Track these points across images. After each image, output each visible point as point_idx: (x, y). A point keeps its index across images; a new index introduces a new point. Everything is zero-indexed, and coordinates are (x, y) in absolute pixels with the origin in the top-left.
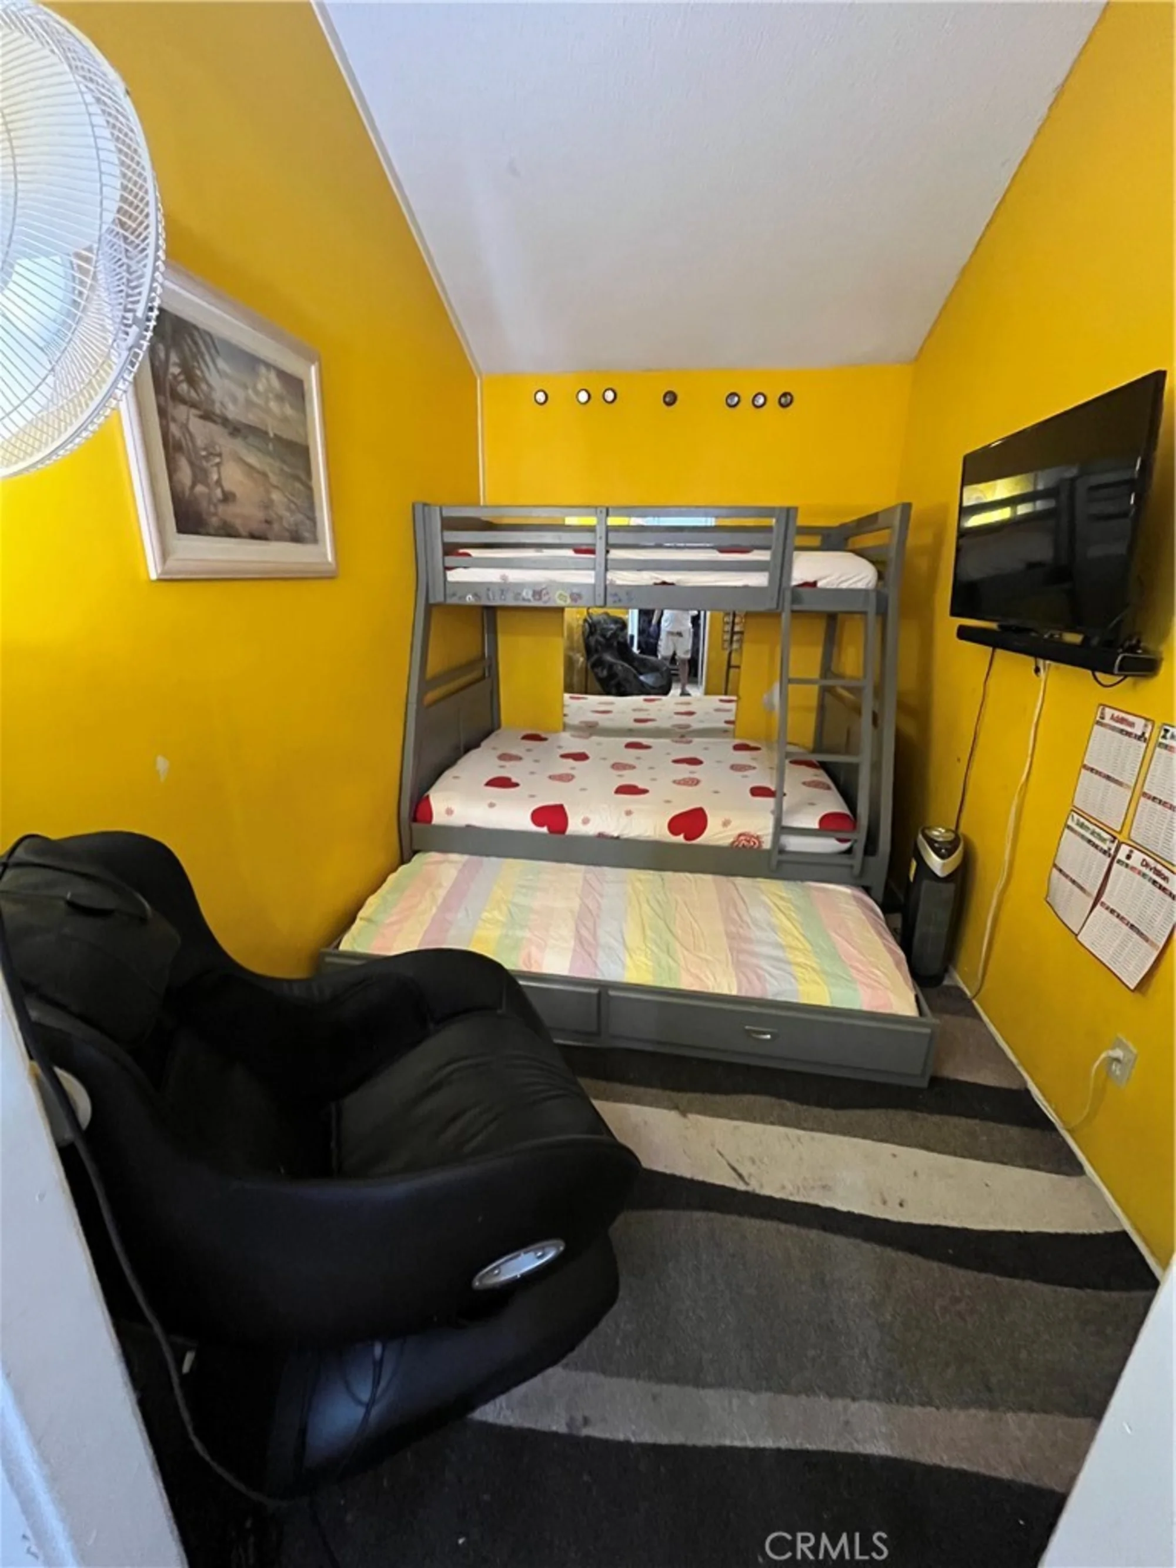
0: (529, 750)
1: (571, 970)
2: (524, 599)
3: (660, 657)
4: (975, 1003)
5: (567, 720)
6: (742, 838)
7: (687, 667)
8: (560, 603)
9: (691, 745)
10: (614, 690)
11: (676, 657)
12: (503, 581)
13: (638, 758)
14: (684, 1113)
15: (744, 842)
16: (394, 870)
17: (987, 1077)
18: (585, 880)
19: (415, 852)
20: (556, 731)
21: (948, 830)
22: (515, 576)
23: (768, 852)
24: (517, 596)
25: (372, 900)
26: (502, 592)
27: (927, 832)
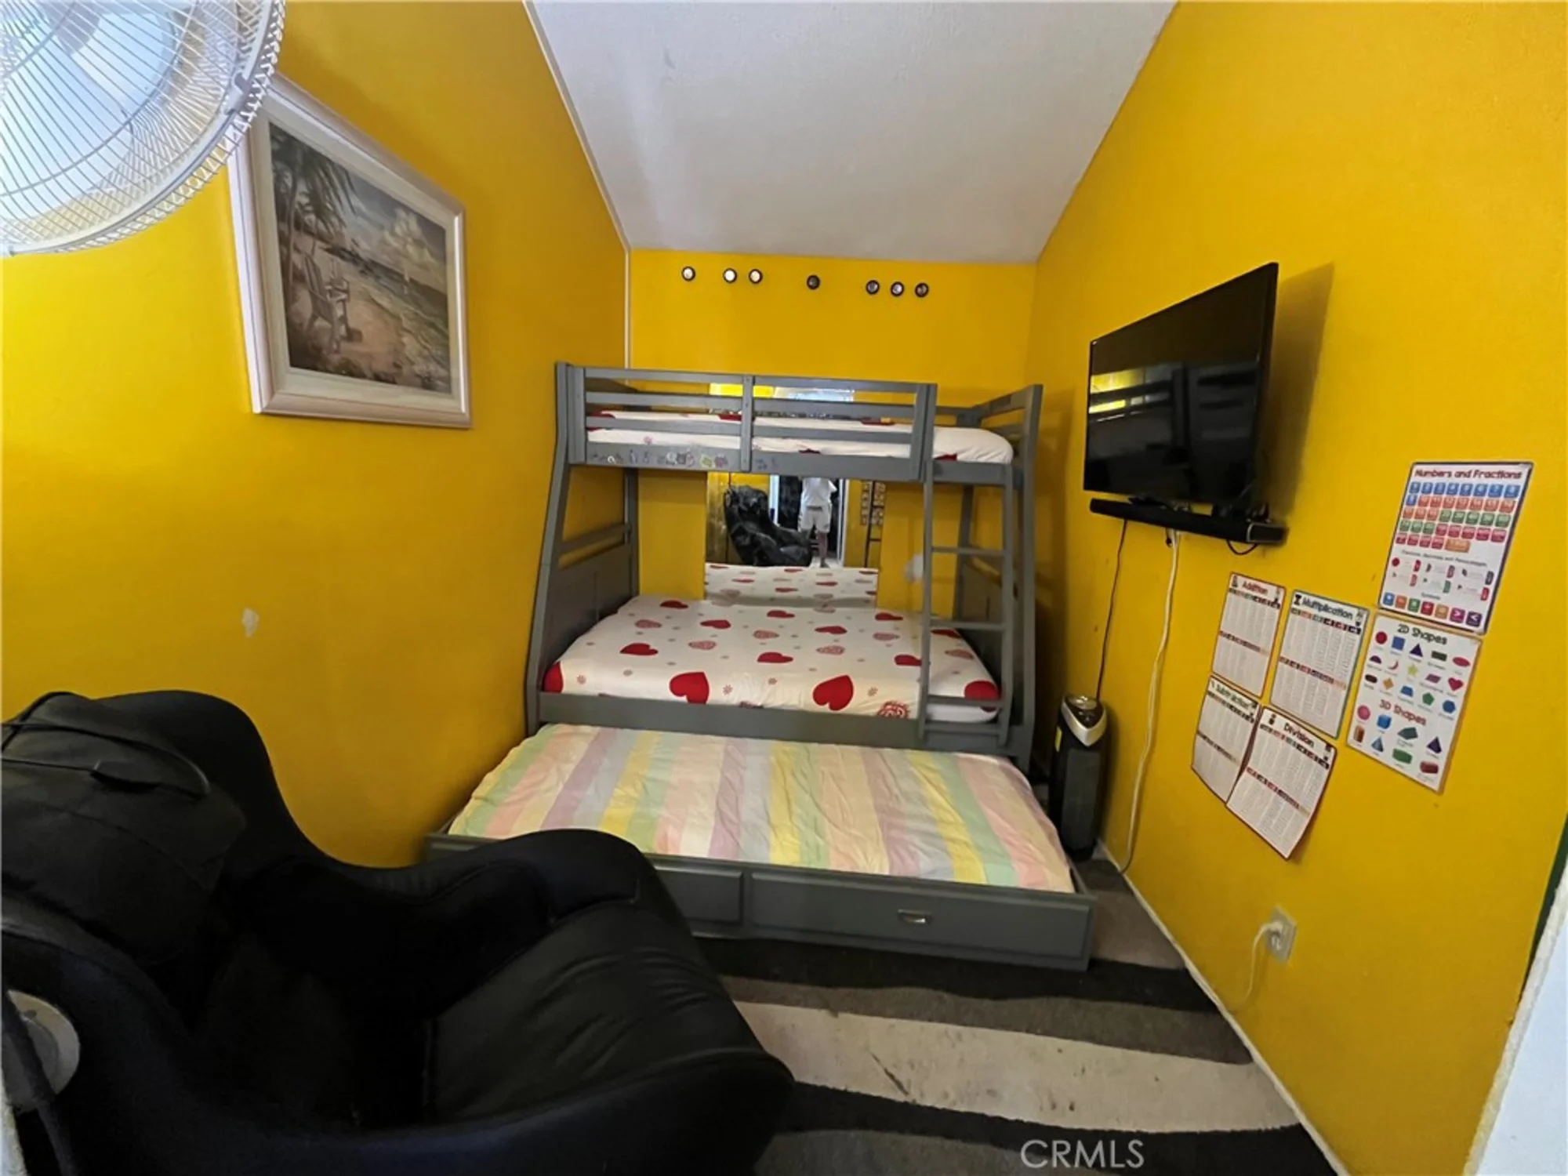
0: (668, 617)
1: (711, 851)
2: (667, 462)
3: (799, 530)
4: (1127, 878)
5: (709, 588)
6: (889, 707)
7: (826, 542)
8: (704, 467)
9: (833, 614)
10: (756, 560)
11: (816, 532)
12: (646, 444)
13: (781, 627)
14: (835, 1012)
15: (891, 712)
16: (518, 744)
17: (1144, 957)
18: (727, 753)
19: (542, 724)
20: (696, 599)
21: (1090, 699)
22: (658, 438)
23: (915, 722)
24: (662, 459)
25: (490, 777)
26: (646, 455)
27: (1071, 701)
